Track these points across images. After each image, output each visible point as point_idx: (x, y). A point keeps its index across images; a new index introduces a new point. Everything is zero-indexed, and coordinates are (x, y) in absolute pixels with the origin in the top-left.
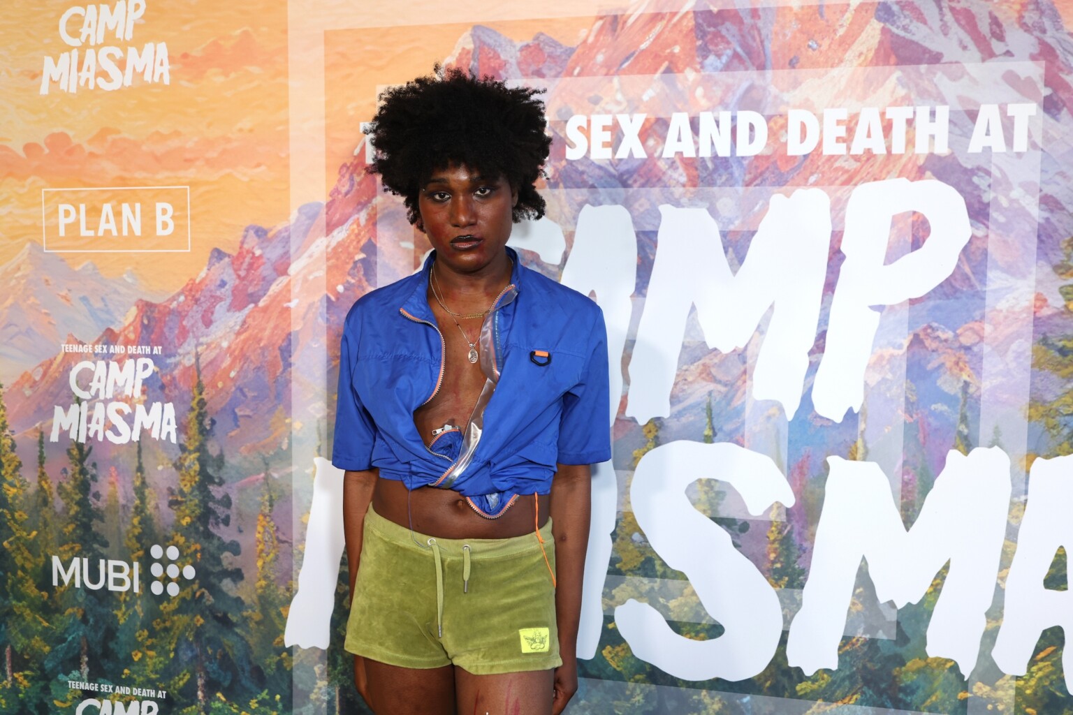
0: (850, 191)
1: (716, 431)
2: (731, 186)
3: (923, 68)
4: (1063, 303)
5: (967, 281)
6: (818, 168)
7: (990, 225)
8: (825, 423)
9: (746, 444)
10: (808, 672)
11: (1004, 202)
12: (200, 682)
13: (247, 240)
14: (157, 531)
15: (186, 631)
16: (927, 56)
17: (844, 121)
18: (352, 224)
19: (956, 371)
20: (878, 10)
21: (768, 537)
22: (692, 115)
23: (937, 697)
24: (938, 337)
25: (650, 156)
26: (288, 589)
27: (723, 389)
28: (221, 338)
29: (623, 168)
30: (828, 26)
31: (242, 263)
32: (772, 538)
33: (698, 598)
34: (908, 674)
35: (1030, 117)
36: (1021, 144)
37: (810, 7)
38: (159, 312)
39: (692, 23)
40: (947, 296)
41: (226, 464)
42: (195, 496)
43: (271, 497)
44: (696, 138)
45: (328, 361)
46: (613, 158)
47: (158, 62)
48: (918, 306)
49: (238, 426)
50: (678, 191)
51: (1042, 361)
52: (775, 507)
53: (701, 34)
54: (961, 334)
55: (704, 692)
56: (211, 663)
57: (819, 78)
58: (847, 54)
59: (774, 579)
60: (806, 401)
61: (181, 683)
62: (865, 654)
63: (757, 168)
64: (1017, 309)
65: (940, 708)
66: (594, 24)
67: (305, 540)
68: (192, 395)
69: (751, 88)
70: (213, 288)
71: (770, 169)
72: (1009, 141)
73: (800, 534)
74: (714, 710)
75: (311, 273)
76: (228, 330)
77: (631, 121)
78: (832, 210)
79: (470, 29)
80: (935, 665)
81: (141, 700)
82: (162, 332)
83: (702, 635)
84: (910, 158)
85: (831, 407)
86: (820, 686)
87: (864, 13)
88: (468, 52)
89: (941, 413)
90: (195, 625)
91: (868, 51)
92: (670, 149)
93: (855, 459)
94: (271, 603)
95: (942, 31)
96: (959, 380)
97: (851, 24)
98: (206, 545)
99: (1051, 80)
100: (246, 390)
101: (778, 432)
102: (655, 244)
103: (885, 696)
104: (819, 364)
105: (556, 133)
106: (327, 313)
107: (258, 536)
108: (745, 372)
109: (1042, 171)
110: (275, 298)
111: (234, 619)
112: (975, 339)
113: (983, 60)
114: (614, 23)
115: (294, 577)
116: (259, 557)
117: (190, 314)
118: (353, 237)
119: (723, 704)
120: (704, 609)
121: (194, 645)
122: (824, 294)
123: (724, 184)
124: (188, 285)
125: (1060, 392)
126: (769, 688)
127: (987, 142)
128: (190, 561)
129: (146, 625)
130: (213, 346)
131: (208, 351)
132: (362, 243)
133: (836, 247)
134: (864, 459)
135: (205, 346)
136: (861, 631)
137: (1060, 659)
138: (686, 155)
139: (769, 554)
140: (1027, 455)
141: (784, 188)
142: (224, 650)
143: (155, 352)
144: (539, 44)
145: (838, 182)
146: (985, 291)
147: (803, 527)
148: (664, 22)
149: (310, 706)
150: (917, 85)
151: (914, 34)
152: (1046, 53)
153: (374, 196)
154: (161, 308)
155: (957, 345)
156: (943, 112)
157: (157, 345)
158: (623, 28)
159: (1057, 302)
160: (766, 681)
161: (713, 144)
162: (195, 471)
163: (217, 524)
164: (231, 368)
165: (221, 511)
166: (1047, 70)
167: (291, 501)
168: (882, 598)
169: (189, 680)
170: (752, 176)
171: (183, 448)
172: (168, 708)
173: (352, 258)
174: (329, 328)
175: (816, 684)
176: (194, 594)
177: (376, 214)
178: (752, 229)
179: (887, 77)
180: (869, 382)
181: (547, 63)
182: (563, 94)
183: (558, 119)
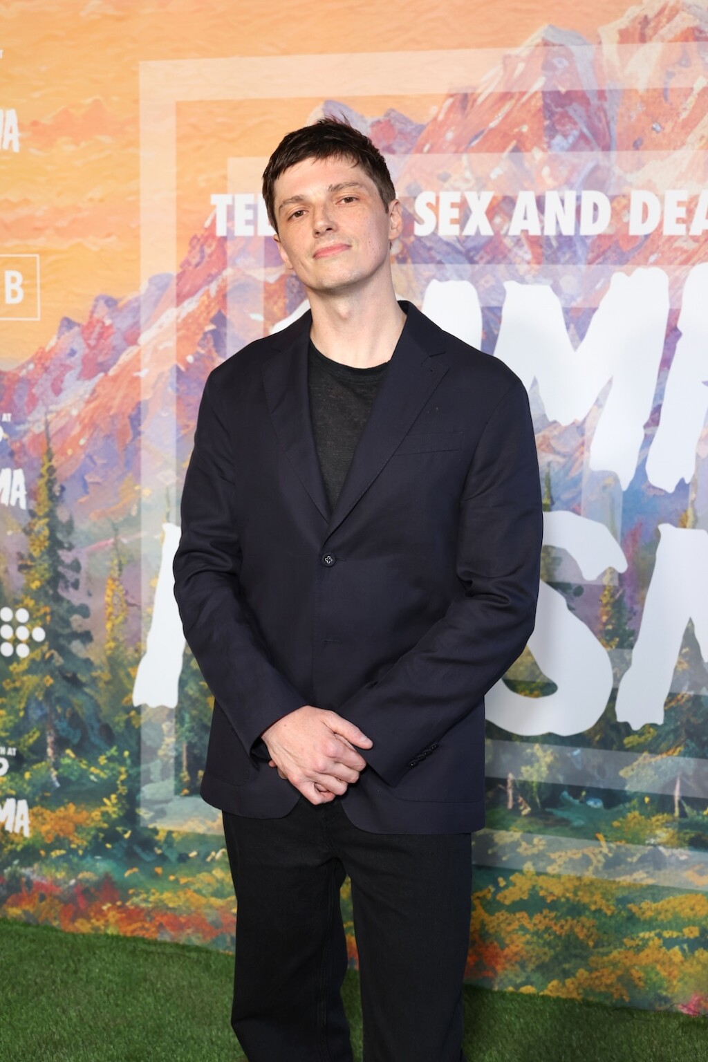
0: (688, 270)
1: (554, 500)
2: (574, 264)
6: (658, 247)
8: (658, 493)
9: (582, 512)
10: (636, 726)
12: (50, 740)
13: (97, 310)
14: (6, 593)
15: (36, 690)
17: (685, 202)
18: (203, 295)
21: (601, 601)
22: (538, 194)
25: (497, 233)
26: (137, 650)
27: (561, 460)
28: (70, 405)
29: (470, 244)
30: (672, 109)
31: (91, 333)
32: (605, 601)
33: (533, 658)
37: (655, 90)
38: (9, 380)
39: (540, 103)
41: (76, 529)
42: (44, 561)
43: (120, 562)
44: (541, 216)
45: (178, 430)
46: (460, 235)
47: (7, 129)
49: (87, 493)
50: (523, 268)
52: (608, 573)
55: (537, 746)
56: (60, 721)
57: (662, 160)
58: (690, 138)
59: (606, 640)
60: (641, 471)
61: (31, 741)
62: (689, 709)
63: (599, 247)
66: (444, 101)
67: (154, 603)
68: (41, 462)
69: (596, 168)
70: (62, 356)
71: (613, 248)
73: (631, 598)
74: (546, 762)
75: (160, 343)
76: (78, 398)
77: (479, 198)
78: (671, 288)
79: (322, 103)
82: (11, 400)
83: (536, 693)
85: (663, 478)
86: (646, 739)
87: (706, 97)
90: (45, 685)
92: (516, 227)
93: (684, 527)
94: (121, 664)
97: (694, 107)
98: (55, 608)
100: (95, 458)
101: (613, 501)
102: (499, 319)
103: (706, 749)
104: (654, 437)
106: (177, 383)
107: (108, 599)
110: (125, 368)
111: (83, 678)
114: (464, 101)
115: (143, 639)
116: (108, 619)
117: (40, 382)
118: (203, 308)
119: (555, 757)
120: (538, 668)
121: (44, 705)
122: (660, 370)
123: (567, 262)
124: (37, 353)
126: (598, 742)
128: (40, 623)
130: (63, 414)
131: (58, 419)
132: (213, 313)
133: (673, 324)
134: (694, 527)
135: (54, 415)
136: (686, 688)
138: (531, 233)
139: (601, 616)
141: (625, 267)
142: (73, 709)
143: (5, 419)
144: (389, 121)
145: (677, 262)
147: (634, 591)
148: (513, 101)
149: (158, 761)
153: (224, 266)
154: (10, 376)
157: (6, 412)
158: (472, 106)
160: (596, 735)
161: (557, 223)
162: (45, 537)
163: (67, 587)
164: (80, 435)
165: (70, 575)
167: (140, 566)
169: (38, 737)
170: (595, 254)
171: (32, 514)
172: (17, 764)
173: (202, 329)
174: (179, 398)
175: (643, 737)
176: (44, 655)
177: (226, 286)
178: (593, 306)
180: (700, 454)
181: (397, 140)
182: (413, 171)
183: (407, 196)
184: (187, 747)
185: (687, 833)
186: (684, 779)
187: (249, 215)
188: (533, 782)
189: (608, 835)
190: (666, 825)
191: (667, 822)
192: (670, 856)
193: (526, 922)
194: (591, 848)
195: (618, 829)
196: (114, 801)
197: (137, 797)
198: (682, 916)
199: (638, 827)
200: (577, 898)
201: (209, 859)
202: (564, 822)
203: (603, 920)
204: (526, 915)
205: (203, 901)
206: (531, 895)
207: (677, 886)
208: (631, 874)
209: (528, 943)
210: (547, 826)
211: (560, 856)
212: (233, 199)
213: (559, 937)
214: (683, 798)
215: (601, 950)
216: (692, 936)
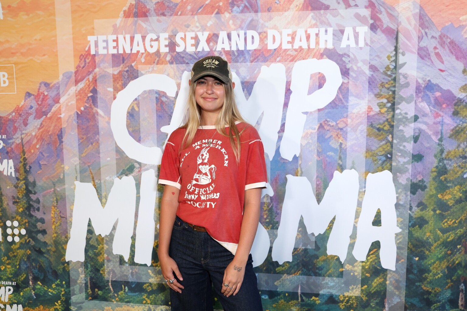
0: (293, 64)
2: (245, 63)
3: (322, 12)
4: (379, 109)
5: (341, 101)
6: (280, 54)
7: (350, 77)
8: (285, 161)
10: (281, 263)
11: (355, 68)
12: (30, 278)
13: (41, 88)
14: (8, 215)
15: (23, 256)
16: (324, 6)
17: (291, 34)
18: (86, 81)
19: (337, 138)
21: (263, 209)
22: (228, 32)
23: (331, 271)
24: (330, 124)
25: (211, 50)
26: (66, 237)
28: (32, 131)
29: (200, 55)
31: (39, 98)
32: (265, 209)
34: (320, 262)
35: (365, 32)
36: (361, 44)
38: (4, 120)
40: (333, 108)
41: (37, 185)
42: (24, 199)
43: (57, 198)
44: (230, 42)
45: (78, 140)
46: (196, 51)
48: (322, 112)
49: (41, 169)
51: (371, 133)
52: (266, 196)
54: (339, 123)
56: (34, 269)
57: (280, 16)
58: (291, 6)
59: (266, 226)
60: (278, 152)
61: (22, 278)
62: (303, 255)
63: (255, 54)
64: (361, 112)
65: (333, 275)
67: (72, 216)
68: (20, 156)
69: (252, 20)
70: (27, 109)
71: (261, 55)
72: (357, 42)
73: (276, 207)
75: (69, 102)
76: (35, 127)
77: (203, 35)
78: (286, 72)
80: (330, 258)
81: (5, 286)
82: (6, 129)
84: (317, 50)
85: (287, 155)
86: (285, 268)
88: (133, 5)
89: (331, 156)
90: (27, 254)
91: (300, 4)
92: (219, 47)
93: (297, 176)
94: (59, 244)
96: (338, 142)
98: (30, 220)
99: (374, 17)
100: (44, 153)
103: (311, 271)
104: (282, 137)
105: (171, 40)
106: (77, 119)
107: (52, 215)
109: (370, 55)
110: (54, 114)
111: (44, 251)
112: (344, 125)
113: (346, 8)
115: (68, 232)
116: (53, 224)
117: (18, 121)
118: (87, 86)
121: (27, 262)
122: (284, 107)
123: (242, 62)
124: (16, 108)
125: (378, 146)
126: (265, 270)
127: (348, 43)
128: (24, 227)
129: (6, 254)
131: (26, 137)
132: (91, 88)
133: (288, 87)
134: (301, 176)
135: (25, 135)
136: (301, 245)
137: (379, 254)
138: (226, 50)
139: (264, 215)
140: (365, 172)
141: (267, 63)
142: (40, 264)
143: (3, 137)
144: (163, 2)
145: (289, 60)
146: (348, 105)
147: (277, 204)
149: (78, 285)
150: (320, 19)
152: (371, 5)
153: (95, 68)
154: (5, 118)
155: (337, 128)
156: (330, 30)
157: (4, 135)
159: (376, 109)
160: (264, 267)
161: (237, 45)
162: (24, 189)
163: (34, 211)
164: (37, 144)
165: (36, 205)
166: (372, 12)
167: (66, 200)
168: (309, 232)
169: (25, 277)
170: (253, 58)
171: (18, 179)
172: (17, 289)
173: (87, 95)
174: (78, 126)
175: (284, 267)
176: (26, 240)
177: (96, 76)
178: (254, 81)
179: (308, 16)
180: (302, 144)
181: (167, 10)
182: (174, 23)
183: (172, 34)
184: (90, 279)
185: (305, 308)
186: (302, 285)
187: (105, 44)
189: (271, 310)
190: (295, 305)
191: (296, 304)
195: (275, 307)
196: (60, 304)
197: (70, 301)
199: (284, 306)
212: (97, 38)
214: (302, 293)
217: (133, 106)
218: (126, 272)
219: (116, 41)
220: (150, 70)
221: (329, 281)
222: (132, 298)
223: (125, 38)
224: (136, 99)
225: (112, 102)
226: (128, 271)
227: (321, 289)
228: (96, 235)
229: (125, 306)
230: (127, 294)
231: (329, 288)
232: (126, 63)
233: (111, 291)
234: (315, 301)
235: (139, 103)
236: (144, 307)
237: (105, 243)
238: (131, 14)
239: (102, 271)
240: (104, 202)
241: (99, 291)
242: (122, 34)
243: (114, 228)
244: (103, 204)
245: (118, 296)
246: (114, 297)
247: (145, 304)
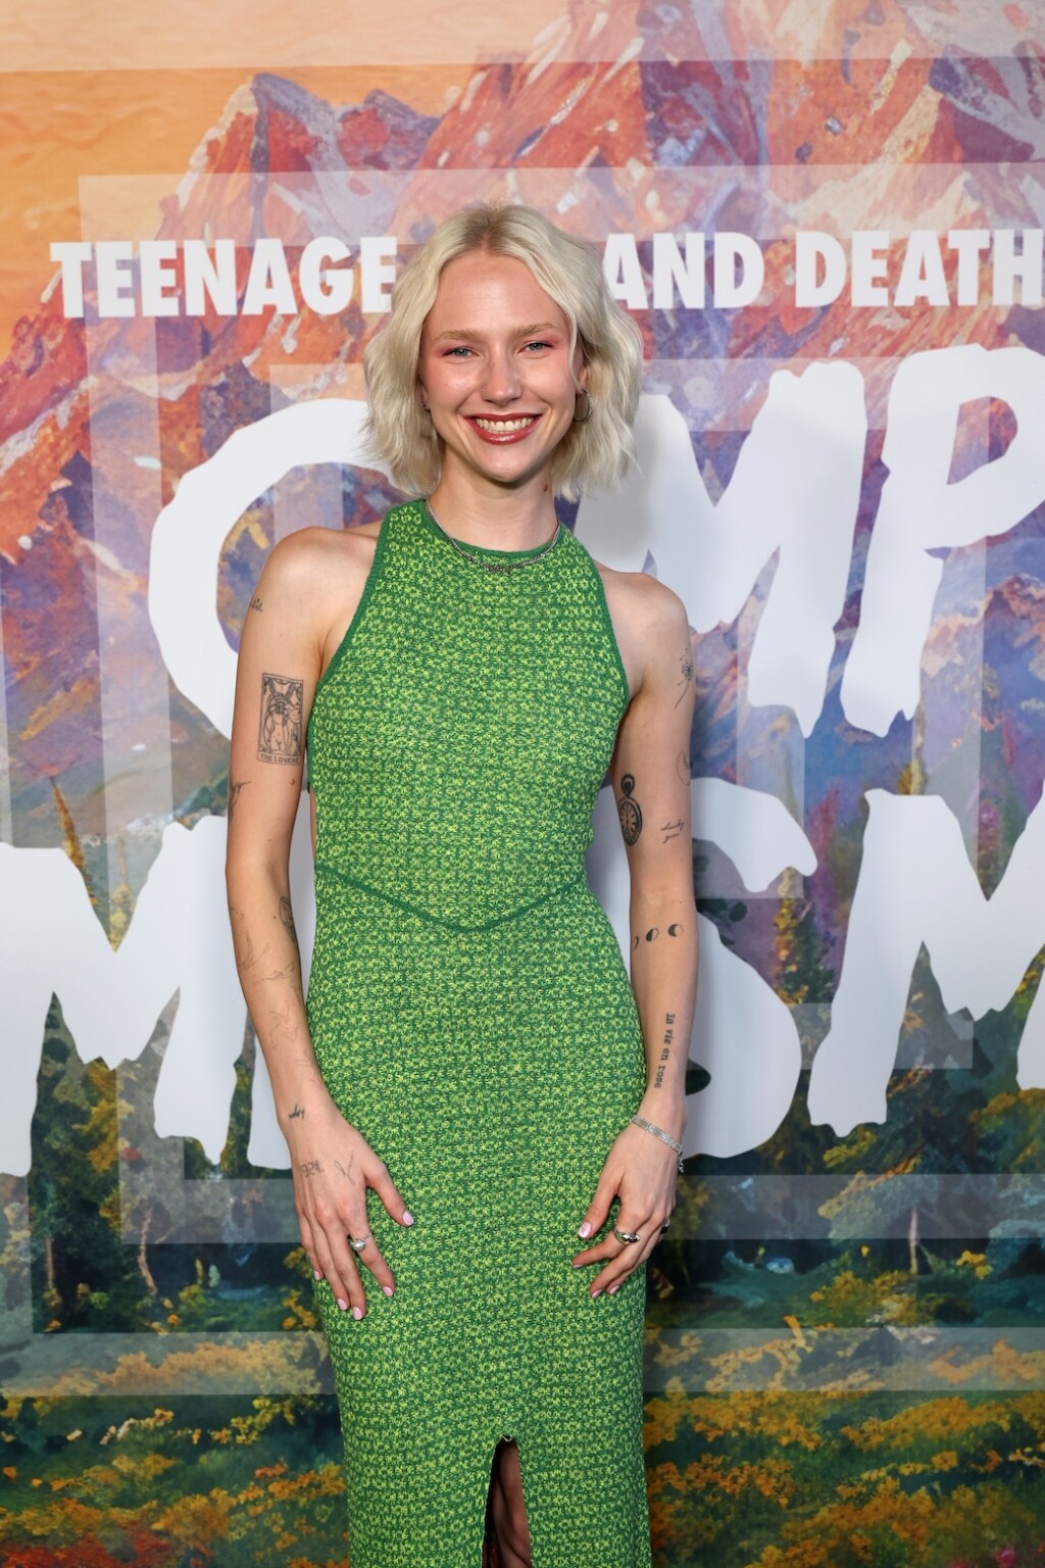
0: (895, 365)
2: (706, 357)
3: (1004, 167)
6: (844, 328)
8: (862, 738)
9: (739, 778)
10: (842, 1131)
16: (1009, 148)
17: (885, 251)
18: (43, 426)
20: (934, 72)
21: (776, 925)
22: (641, 238)
23: (1034, 1149)
24: (1030, 596)
30: (857, 95)
32: (782, 926)
34: (991, 1119)
37: (828, 62)
39: (637, 83)
40: (1042, 531)
44: (648, 277)
45: (6, 673)
48: (1000, 548)
52: (786, 877)
53: (652, 101)
57: (844, 180)
58: (888, 143)
59: (787, 990)
60: (832, 704)
62: (927, 1093)
63: (747, 327)
65: (1038, 1166)
66: (470, 78)
69: (736, 194)
71: (769, 330)
73: (826, 916)
78: (867, 396)
79: (250, 79)
80: (1030, 1100)
84: (986, 313)
85: (870, 713)
86: (860, 1151)
87: (912, 75)
88: (248, 121)
89: (1036, 713)
91: (920, 137)
93: (907, 793)
95: (1032, 109)
97: (893, 92)
101: (789, 756)
103: (958, 1156)
104: (851, 644)
108: (734, 663)
114: (505, 77)
118: (45, 449)
119: (711, 1195)
122: (857, 533)
123: (695, 355)
126: (781, 1163)
132: (64, 460)
133: (874, 455)
134: (922, 792)
136: (920, 1059)
138: (632, 306)
139: (778, 950)
141: (792, 360)
144: (375, 111)
145: (876, 351)
147: (829, 905)
148: (591, 79)
150: (995, 196)
151: (989, 113)
153: (82, 373)
156: (1035, 239)
158: (520, 87)
160: (777, 1151)
161: (675, 287)
168: (952, 1005)
170: (740, 340)
173: (47, 487)
174: (7, 614)
175: (855, 1147)
177: (87, 409)
178: (742, 428)
179: (950, 182)
180: (927, 670)
181: (390, 144)
182: (421, 198)
183: (412, 242)
184: (54, 1245)
185: (932, 1299)
186: (924, 1211)
187: (125, 279)
188: (675, 1241)
189: (805, 1316)
190: (897, 1289)
191: (900, 1284)
192: (907, 1340)
193: (675, 1481)
194: (778, 1342)
195: (820, 1303)
198: (930, 1436)
199: (852, 1298)
200: (758, 1429)
201: (104, 1441)
202: (731, 1303)
203: (802, 1458)
204: (673, 1468)
205: (98, 1516)
206: (680, 1433)
207: (919, 1388)
208: (844, 1378)
209: (679, 1514)
210: (702, 1313)
211: (727, 1361)
212: (93, 251)
213: (730, 1497)
214: (925, 1241)
215: (800, 1510)
216: (946, 1468)
217: (246, 531)
218: (214, 1207)
219: (176, 264)
220: (321, 383)
221: (1024, 1187)
222: (236, 1309)
223: (212, 253)
224: (259, 502)
225: (155, 514)
226: (223, 1200)
227: (996, 1221)
228: (80, 1061)
229: (208, 1345)
230: (215, 1296)
231: (1023, 1214)
232: (217, 357)
233: (145, 1288)
234: (974, 1267)
235: (272, 516)
236: (286, 1342)
237: (123, 1095)
238: (238, 157)
239: (109, 1207)
240: (119, 925)
241: (93, 1290)
242: (201, 237)
243: (162, 1030)
244: (115, 934)
245: (175, 1309)
246: (158, 1310)
247: (293, 1329)
